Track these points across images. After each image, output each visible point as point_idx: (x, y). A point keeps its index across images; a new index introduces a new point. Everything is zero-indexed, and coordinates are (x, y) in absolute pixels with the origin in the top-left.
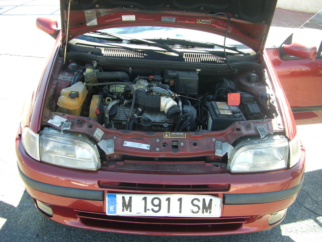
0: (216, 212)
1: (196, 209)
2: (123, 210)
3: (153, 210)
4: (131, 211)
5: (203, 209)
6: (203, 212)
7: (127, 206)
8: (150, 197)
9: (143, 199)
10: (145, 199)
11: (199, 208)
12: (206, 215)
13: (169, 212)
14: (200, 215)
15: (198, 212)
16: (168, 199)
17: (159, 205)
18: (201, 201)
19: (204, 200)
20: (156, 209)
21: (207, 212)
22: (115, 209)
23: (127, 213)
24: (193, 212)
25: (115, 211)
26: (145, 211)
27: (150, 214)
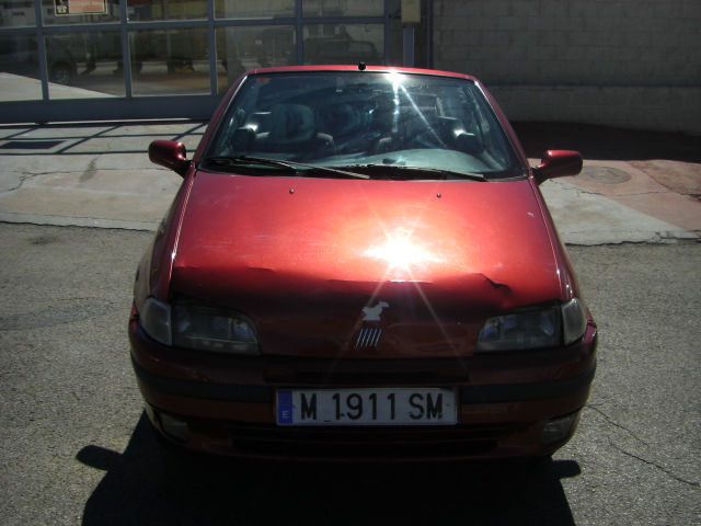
0: (449, 415)
1: (416, 412)
2: (303, 417)
3: (349, 414)
4: (315, 418)
5: (428, 412)
6: (429, 417)
7: (309, 409)
8: (344, 394)
9: (334, 397)
10: (337, 397)
11: (422, 410)
12: (434, 421)
13: (374, 417)
14: (424, 421)
15: (420, 417)
16: (373, 397)
17: (360, 407)
18: (425, 397)
19: (429, 396)
20: (355, 413)
21: (434, 416)
22: (290, 414)
23: (309, 421)
24: (413, 417)
25: (290, 419)
26: (338, 417)
27: (345, 420)
